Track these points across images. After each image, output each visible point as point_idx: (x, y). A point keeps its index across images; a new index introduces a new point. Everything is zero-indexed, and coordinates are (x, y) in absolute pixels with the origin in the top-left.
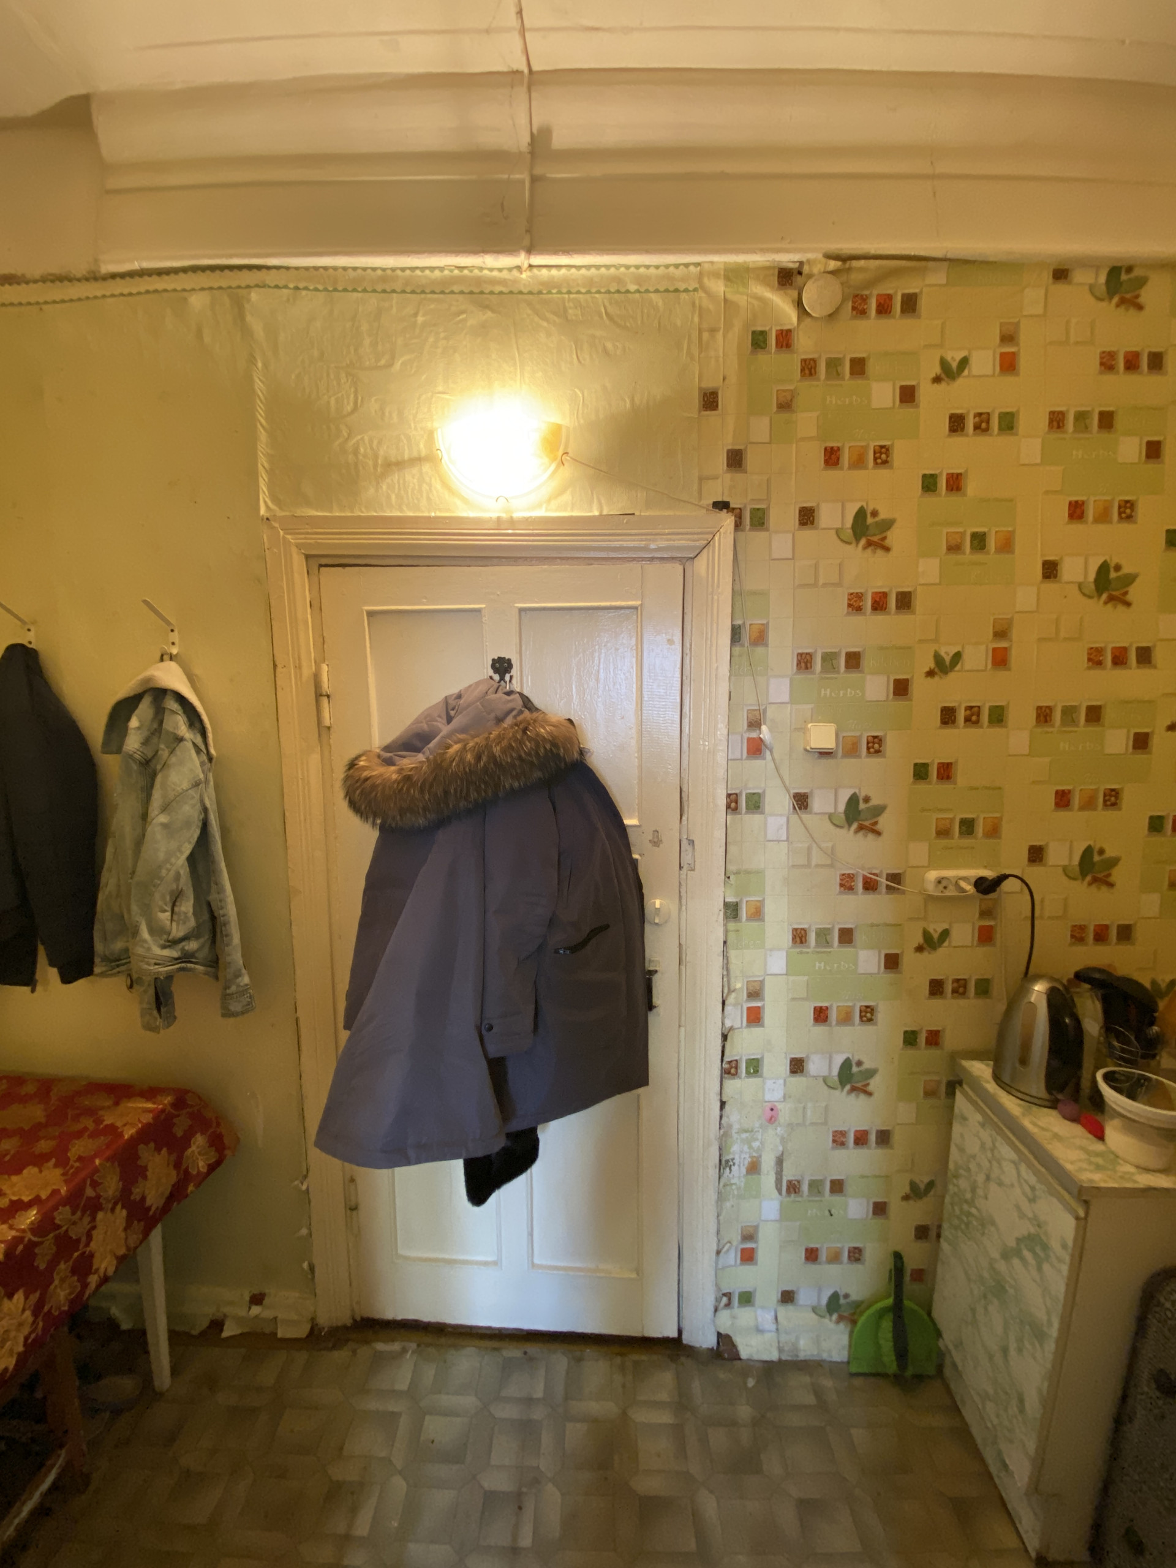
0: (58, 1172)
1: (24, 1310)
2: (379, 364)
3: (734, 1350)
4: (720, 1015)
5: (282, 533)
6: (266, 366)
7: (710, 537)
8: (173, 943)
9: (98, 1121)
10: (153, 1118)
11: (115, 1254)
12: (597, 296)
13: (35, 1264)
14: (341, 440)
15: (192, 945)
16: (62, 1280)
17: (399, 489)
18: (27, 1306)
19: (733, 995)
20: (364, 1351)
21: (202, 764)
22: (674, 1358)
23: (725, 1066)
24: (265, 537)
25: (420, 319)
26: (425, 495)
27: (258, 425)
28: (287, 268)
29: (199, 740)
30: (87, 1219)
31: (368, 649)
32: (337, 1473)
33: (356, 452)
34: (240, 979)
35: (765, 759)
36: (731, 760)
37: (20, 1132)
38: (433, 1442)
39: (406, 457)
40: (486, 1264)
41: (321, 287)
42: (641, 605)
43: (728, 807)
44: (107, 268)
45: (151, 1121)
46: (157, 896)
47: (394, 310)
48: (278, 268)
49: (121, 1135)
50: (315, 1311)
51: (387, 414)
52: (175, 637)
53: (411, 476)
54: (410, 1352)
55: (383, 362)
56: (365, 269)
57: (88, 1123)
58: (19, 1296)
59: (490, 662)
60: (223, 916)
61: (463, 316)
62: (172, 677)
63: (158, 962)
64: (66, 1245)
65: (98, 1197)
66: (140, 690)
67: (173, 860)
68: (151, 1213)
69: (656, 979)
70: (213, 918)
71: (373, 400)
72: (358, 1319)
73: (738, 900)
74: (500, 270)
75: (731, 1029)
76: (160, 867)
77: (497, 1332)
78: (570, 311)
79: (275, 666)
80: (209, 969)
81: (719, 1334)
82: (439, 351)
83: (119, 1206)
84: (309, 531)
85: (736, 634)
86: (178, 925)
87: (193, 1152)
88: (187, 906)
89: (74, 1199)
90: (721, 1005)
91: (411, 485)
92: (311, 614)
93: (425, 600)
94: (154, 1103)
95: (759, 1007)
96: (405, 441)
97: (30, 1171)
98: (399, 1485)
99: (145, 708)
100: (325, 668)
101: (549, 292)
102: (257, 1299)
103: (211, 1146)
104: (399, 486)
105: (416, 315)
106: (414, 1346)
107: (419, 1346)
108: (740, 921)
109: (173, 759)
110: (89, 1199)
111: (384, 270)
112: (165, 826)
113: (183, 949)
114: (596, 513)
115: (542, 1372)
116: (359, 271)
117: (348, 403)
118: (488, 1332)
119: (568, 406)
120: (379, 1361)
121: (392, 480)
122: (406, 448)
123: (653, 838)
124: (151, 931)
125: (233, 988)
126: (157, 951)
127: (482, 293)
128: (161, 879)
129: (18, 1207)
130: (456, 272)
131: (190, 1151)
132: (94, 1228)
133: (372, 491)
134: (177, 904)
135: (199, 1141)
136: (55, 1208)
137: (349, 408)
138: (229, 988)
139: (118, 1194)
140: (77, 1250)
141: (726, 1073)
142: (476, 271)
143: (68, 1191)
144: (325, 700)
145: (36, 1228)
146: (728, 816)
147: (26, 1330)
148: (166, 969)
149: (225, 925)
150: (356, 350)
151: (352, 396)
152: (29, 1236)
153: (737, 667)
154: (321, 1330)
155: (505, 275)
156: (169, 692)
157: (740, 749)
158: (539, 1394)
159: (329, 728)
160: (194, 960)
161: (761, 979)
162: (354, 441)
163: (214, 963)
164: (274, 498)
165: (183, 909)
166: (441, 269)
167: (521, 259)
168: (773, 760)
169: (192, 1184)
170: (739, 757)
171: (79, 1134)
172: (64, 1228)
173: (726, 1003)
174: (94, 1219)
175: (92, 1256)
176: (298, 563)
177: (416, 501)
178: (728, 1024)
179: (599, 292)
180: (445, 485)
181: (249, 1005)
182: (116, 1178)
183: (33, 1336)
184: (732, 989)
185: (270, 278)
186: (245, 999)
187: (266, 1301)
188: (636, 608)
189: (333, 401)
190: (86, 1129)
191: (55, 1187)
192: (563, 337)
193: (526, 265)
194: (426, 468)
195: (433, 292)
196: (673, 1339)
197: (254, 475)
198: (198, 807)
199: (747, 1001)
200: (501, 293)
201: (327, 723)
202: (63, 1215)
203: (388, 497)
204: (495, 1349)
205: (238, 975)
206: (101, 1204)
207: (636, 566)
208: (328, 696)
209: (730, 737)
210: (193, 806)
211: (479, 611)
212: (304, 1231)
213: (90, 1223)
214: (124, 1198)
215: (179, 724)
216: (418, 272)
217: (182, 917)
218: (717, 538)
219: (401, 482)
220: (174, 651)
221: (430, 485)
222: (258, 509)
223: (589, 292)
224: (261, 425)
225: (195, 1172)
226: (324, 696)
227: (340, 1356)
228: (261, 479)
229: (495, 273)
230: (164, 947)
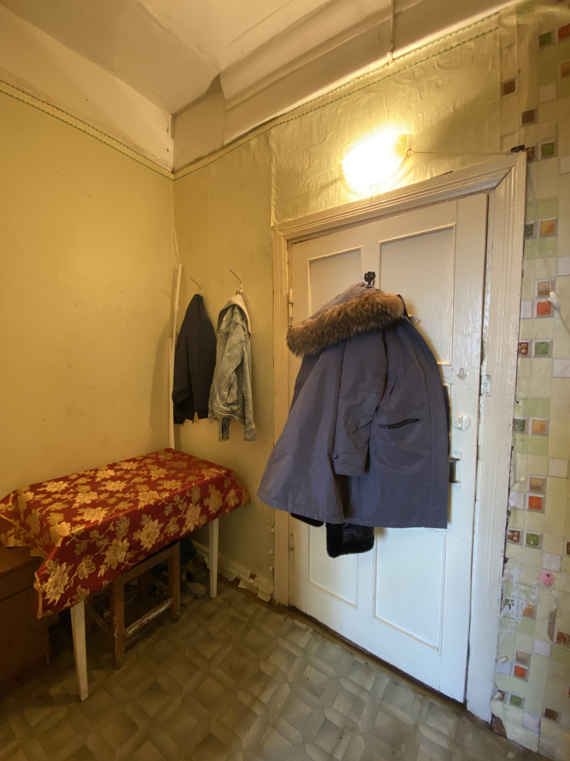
0: (181, 483)
1: (157, 528)
2: (320, 141)
3: (503, 730)
4: (507, 497)
5: (278, 232)
6: (276, 161)
7: (507, 171)
8: (228, 405)
9: (200, 472)
10: (217, 476)
11: (194, 524)
12: (433, 58)
13: (164, 513)
14: (303, 183)
15: (235, 408)
16: (173, 523)
17: (326, 198)
18: (158, 527)
19: (517, 485)
20: (290, 621)
21: (245, 335)
22: (458, 715)
23: (509, 533)
24: (272, 236)
25: (339, 112)
26: (337, 197)
27: (272, 187)
28: (285, 114)
29: (245, 325)
30: (185, 504)
31: (309, 279)
32: (263, 667)
33: (308, 187)
34: (251, 425)
35: (553, 316)
36: (523, 319)
37: (177, 469)
38: (308, 679)
39: (330, 181)
40: (350, 604)
41: (297, 116)
42: (456, 225)
43: (519, 352)
44: (227, 142)
45: (216, 477)
46: (223, 384)
47: (327, 113)
48: (281, 116)
49: (204, 478)
50: (273, 592)
51: (322, 164)
52: (242, 285)
53: (331, 190)
54: (309, 632)
55: (321, 140)
56: (315, 100)
57: (197, 472)
58: (156, 521)
59: (364, 276)
60: (246, 397)
61: (360, 101)
62: (238, 300)
63: (221, 410)
64: (176, 511)
65: (191, 497)
66: (227, 306)
67: (229, 370)
68: (211, 514)
69: (458, 465)
70: (243, 398)
71: (317, 159)
72: (291, 606)
73: (525, 418)
74: (378, 69)
75: (515, 508)
76: (225, 373)
77: (354, 645)
78: (416, 73)
79: (273, 292)
80: (240, 419)
81: (493, 716)
82: (347, 123)
83: (198, 505)
84: (288, 228)
85: (528, 231)
86: (230, 398)
87: (230, 496)
88: (234, 391)
89: (182, 494)
90: (507, 491)
91: (331, 194)
92: (288, 267)
93: (334, 250)
94: (219, 471)
95: (540, 498)
96: (330, 174)
97: (174, 481)
98: (286, 690)
99: (229, 313)
100: (291, 291)
101: (405, 68)
102: (253, 576)
103: (236, 496)
104: (326, 197)
105: (337, 111)
106: (312, 630)
107: (314, 631)
108: (527, 434)
109: (234, 331)
110: (187, 496)
111: (323, 96)
112: (228, 357)
113: (231, 408)
114: (428, 178)
115: (373, 678)
116: (313, 102)
117: (306, 165)
118: (349, 642)
119: (414, 125)
120: (294, 628)
121: (323, 195)
122: (330, 177)
123: (460, 373)
124: (220, 398)
125: (248, 429)
126: (222, 407)
127: (369, 85)
128: (225, 377)
129: (165, 490)
130: (357, 81)
131: (229, 495)
132: (188, 509)
133: (314, 202)
134: (231, 389)
135: (232, 493)
136: (175, 495)
137: (307, 167)
138: (247, 428)
139: (198, 499)
140: (181, 515)
141: (509, 538)
142: (366, 76)
143: (181, 490)
144: (290, 305)
145: (166, 499)
146: (519, 359)
147: (157, 536)
148: (224, 414)
149: (247, 401)
150: (311, 139)
151: (308, 161)
152: (164, 500)
153: (529, 253)
154: (275, 602)
155: (381, 70)
156: (236, 306)
157: (530, 310)
158: (369, 687)
159: (292, 318)
160: (235, 414)
161: (543, 478)
162: (309, 180)
163: (243, 417)
164: (277, 218)
165: (233, 392)
166: (349, 83)
167: (389, 57)
168: (561, 317)
169: (228, 510)
170: (530, 317)
171: (192, 474)
172: (176, 504)
173: (511, 489)
174: (188, 505)
175: (185, 519)
176: (284, 244)
177: (333, 202)
178: (512, 504)
179: (433, 56)
180: (348, 190)
181: (253, 437)
182: (198, 494)
183: (159, 540)
184: (517, 480)
185: (278, 121)
186: (252, 435)
187: (256, 578)
188: (451, 228)
189: (300, 167)
190: (195, 473)
191: (177, 488)
192: (412, 89)
193: (391, 59)
194: (338, 184)
195: (345, 96)
196: (459, 703)
197: (269, 209)
198: (241, 350)
199: (530, 491)
200: (379, 81)
201: (291, 316)
202: (177, 498)
203: (321, 203)
204: (352, 654)
205: (250, 423)
206: (192, 501)
207: (454, 202)
208: (292, 304)
209: (522, 302)
210: (239, 350)
211: (359, 250)
212: (271, 552)
213: (186, 506)
214: (201, 502)
215: (238, 318)
216: (339, 90)
217: (232, 395)
218: (513, 169)
219: (327, 194)
220: (241, 291)
221: (340, 192)
222: (270, 224)
223: (427, 58)
224: (273, 187)
225: (229, 505)
226: (290, 303)
227: (279, 617)
228: (272, 211)
229: (376, 72)
230: (225, 406)
